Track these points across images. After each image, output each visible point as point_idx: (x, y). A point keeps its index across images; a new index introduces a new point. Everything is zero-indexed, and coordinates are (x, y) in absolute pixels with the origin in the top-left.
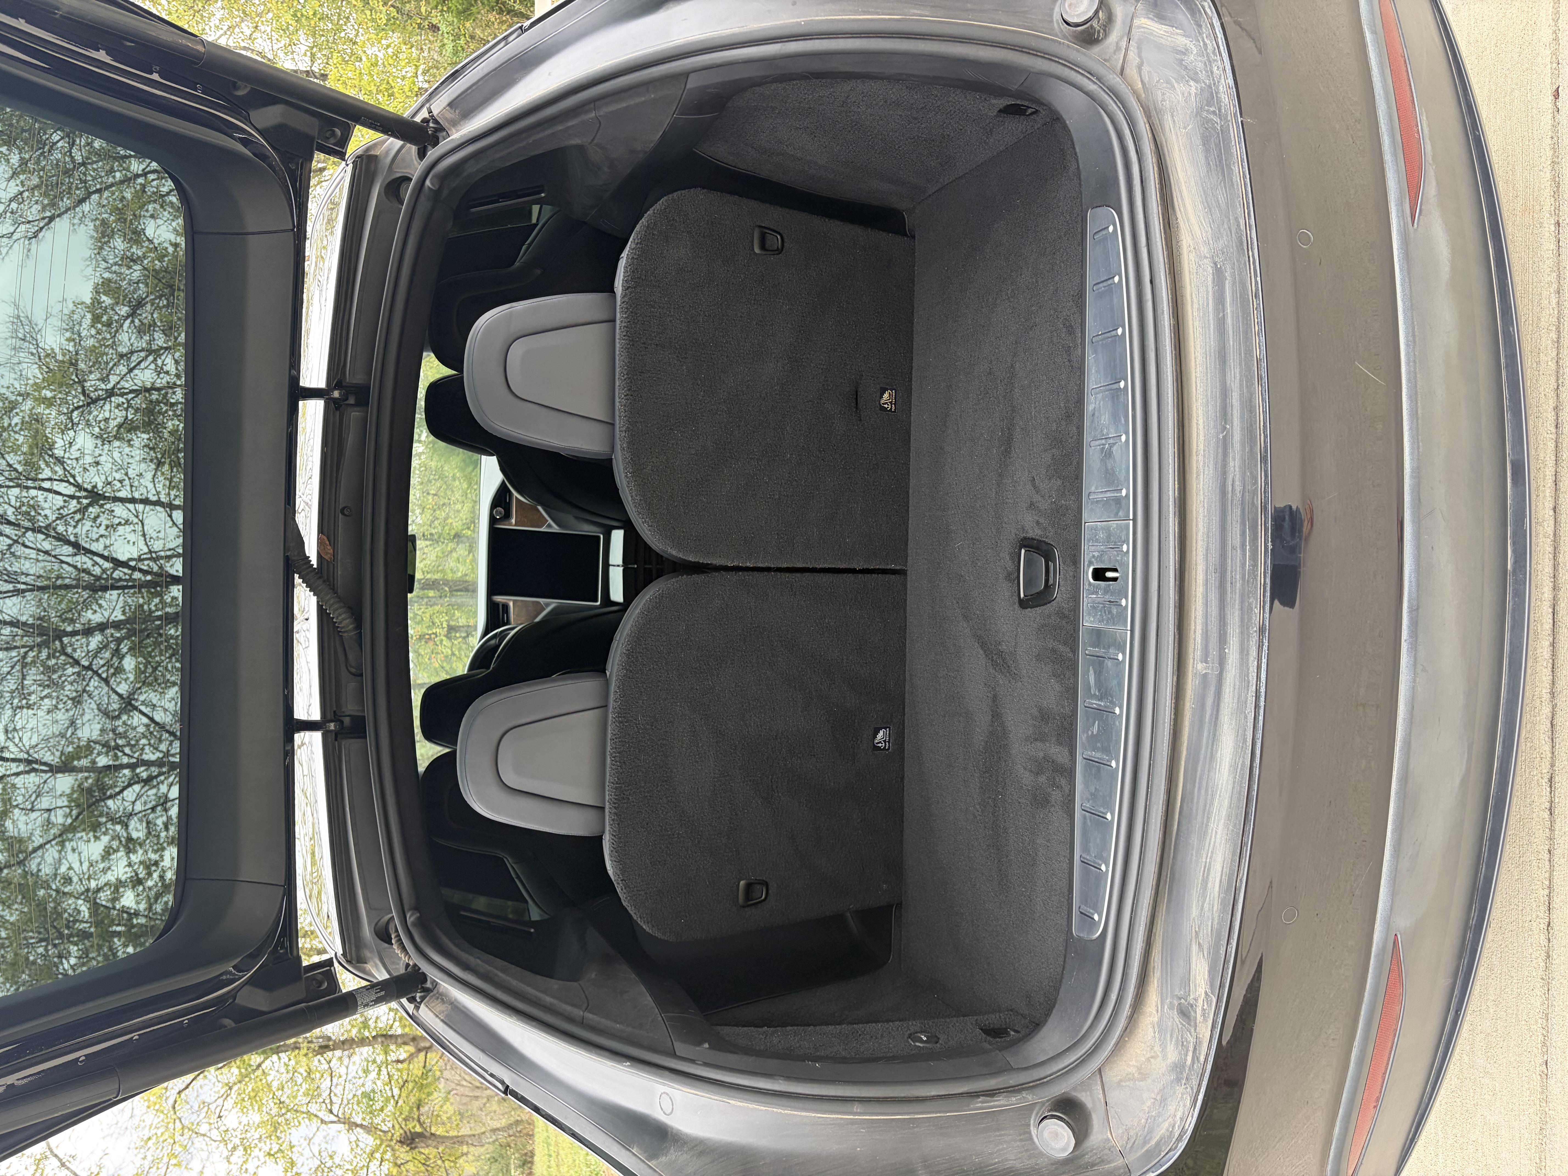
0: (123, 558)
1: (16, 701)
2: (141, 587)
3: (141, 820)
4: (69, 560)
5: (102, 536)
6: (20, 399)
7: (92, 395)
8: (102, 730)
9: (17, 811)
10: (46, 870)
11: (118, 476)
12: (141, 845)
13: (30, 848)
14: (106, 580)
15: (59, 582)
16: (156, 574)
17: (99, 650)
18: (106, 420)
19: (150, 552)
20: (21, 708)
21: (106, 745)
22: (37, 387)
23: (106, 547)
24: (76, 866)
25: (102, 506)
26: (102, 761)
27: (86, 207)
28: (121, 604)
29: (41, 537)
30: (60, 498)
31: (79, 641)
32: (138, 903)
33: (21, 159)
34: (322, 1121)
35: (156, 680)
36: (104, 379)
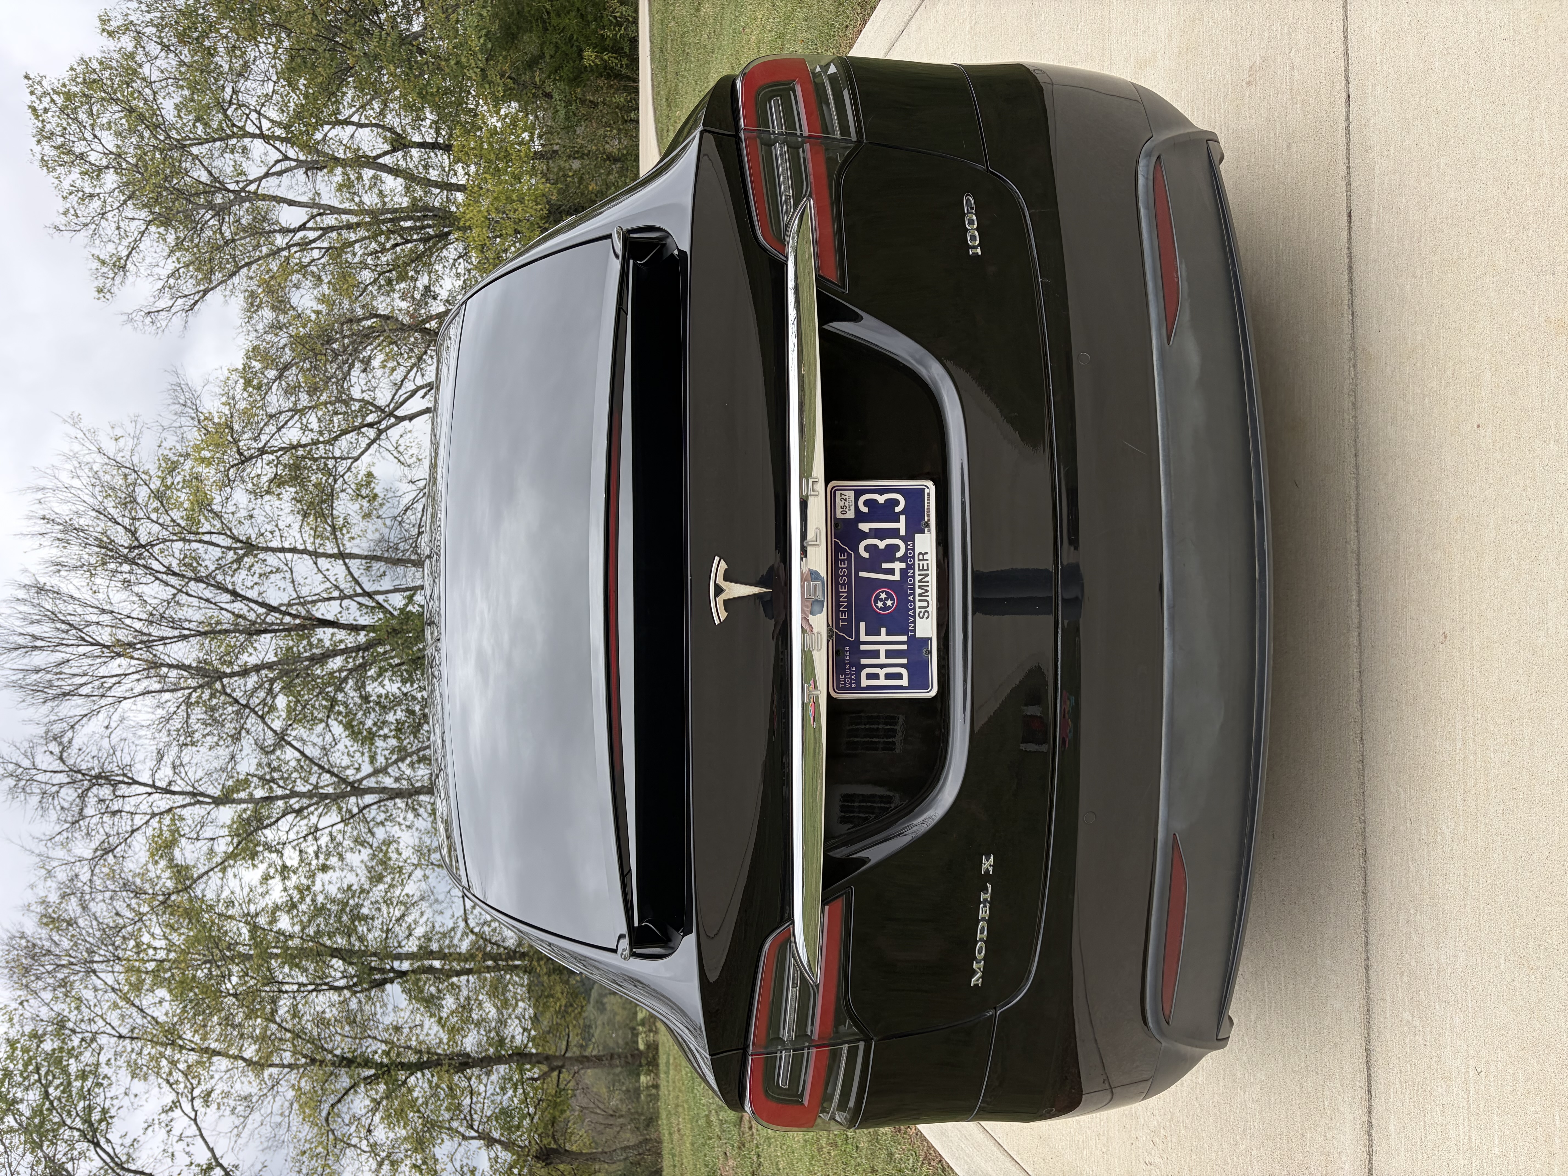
0: (275, 604)
1: (182, 738)
2: (289, 630)
3: (294, 848)
4: (227, 606)
5: (256, 584)
6: (182, 459)
7: (245, 453)
8: (259, 765)
9: (183, 840)
10: (210, 895)
11: (269, 528)
12: (294, 873)
13: (195, 876)
14: (260, 624)
15: (219, 627)
16: (304, 618)
17: (255, 690)
18: (259, 476)
19: (299, 597)
20: (186, 745)
21: (261, 778)
22: (198, 449)
23: (260, 594)
24: (237, 890)
25: (256, 556)
26: (259, 793)
27: (236, 280)
28: (273, 647)
29: (202, 585)
30: (219, 549)
31: (237, 681)
32: (293, 925)
33: (178, 238)
34: (465, 1138)
35: (305, 717)
36: (256, 439)
